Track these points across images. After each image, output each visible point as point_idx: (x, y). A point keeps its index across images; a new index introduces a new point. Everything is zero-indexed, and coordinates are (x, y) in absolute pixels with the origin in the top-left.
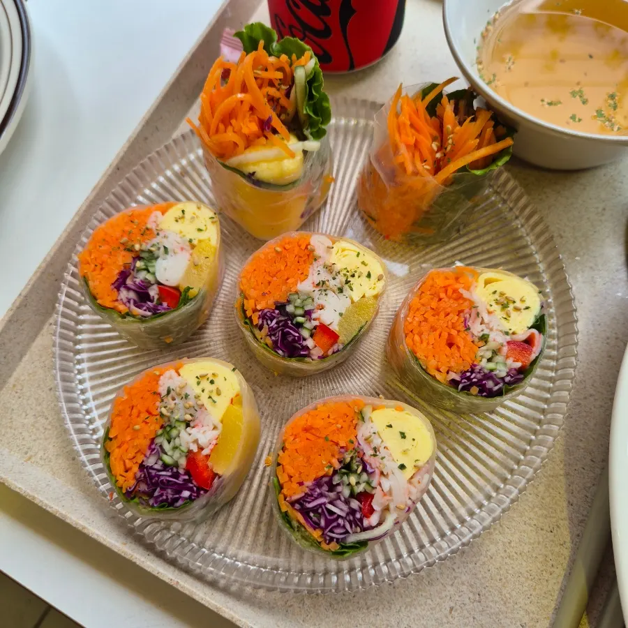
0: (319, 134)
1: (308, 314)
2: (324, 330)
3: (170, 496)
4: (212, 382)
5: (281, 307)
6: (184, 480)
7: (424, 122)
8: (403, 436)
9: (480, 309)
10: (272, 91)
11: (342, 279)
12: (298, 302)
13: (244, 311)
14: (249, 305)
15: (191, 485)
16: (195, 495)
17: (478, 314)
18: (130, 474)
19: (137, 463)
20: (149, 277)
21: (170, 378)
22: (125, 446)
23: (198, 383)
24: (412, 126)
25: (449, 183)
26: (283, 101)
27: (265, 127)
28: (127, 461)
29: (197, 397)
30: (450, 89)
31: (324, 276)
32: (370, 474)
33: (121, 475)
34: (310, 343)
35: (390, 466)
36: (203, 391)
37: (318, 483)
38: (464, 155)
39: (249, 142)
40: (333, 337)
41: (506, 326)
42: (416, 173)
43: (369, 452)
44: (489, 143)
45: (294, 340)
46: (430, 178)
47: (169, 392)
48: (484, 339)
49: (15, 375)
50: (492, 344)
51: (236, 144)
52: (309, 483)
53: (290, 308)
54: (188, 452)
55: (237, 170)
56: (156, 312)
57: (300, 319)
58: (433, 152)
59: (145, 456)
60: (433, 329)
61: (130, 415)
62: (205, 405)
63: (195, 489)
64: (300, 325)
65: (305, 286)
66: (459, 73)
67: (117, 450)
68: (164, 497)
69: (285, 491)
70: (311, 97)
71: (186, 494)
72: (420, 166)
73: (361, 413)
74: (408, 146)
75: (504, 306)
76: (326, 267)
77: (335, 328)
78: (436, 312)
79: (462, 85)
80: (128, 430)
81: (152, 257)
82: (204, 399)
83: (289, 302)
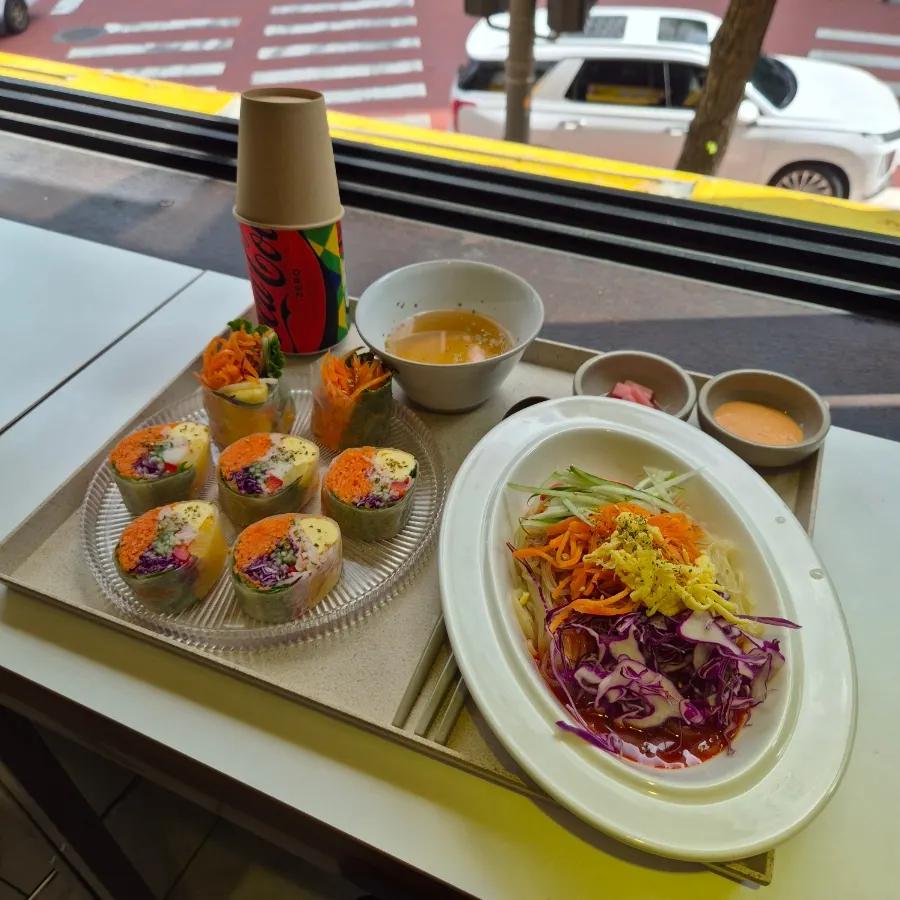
0: (277, 375)
1: (264, 472)
2: (273, 479)
4: (195, 511)
5: (246, 470)
6: (170, 560)
7: (344, 370)
8: (319, 531)
9: (375, 467)
10: (248, 352)
11: (289, 455)
12: (258, 466)
13: (221, 473)
14: (224, 469)
17: (374, 470)
18: (132, 562)
20: (159, 459)
21: (167, 512)
23: (186, 512)
24: (336, 372)
25: (357, 398)
26: (256, 358)
27: (244, 373)
28: (131, 555)
29: (184, 519)
30: (359, 352)
31: (277, 453)
32: (296, 551)
33: (126, 563)
34: (263, 486)
35: (309, 545)
36: (188, 516)
37: (261, 558)
38: (365, 383)
39: (233, 380)
40: (280, 483)
41: (392, 475)
42: (338, 396)
43: (295, 539)
44: (380, 375)
45: (253, 485)
46: (346, 397)
47: (164, 518)
48: (377, 481)
49: (44, 544)
50: (381, 483)
51: (224, 380)
52: (255, 558)
53: (252, 470)
54: (174, 546)
55: (222, 396)
56: (160, 476)
57: (258, 475)
58: (348, 384)
60: (345, 478)
64: (257, 478)
65: (265, 459)
66: (364, 344)
69: (238, 563)
70: (272, 353)
72: (341, 392)
73: (293, 520)
74: (333, 382)
75: (392, 466)
76: (279, 449)
77: (281, 478)
78: (347, 469)
79: (367, 350)
81: (162, 448)
82: (189, 520)
83: (252, 466)
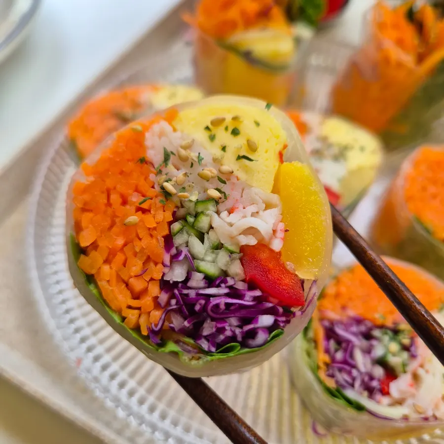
3: (238, 331)
4: (235, 132)
6: (255, 299)
15: (270, 305)
16: (284, 319)
18: (147, 302)
19: (152, 279)
21: (161, 134)
22: (120, 258)
23: (212, 138)
28: (133, 281)
29: (217, 161)
33: (130, 307)
36: (224, 149)
47: (167, 157)
54: (241, 252)
59: (164, 265)
61: (109, 204)
62: (236, 173)
63: (281, 310)
67: (106, 268)
68: (228, 333)
71: (266, 320)
80: (115, 229)
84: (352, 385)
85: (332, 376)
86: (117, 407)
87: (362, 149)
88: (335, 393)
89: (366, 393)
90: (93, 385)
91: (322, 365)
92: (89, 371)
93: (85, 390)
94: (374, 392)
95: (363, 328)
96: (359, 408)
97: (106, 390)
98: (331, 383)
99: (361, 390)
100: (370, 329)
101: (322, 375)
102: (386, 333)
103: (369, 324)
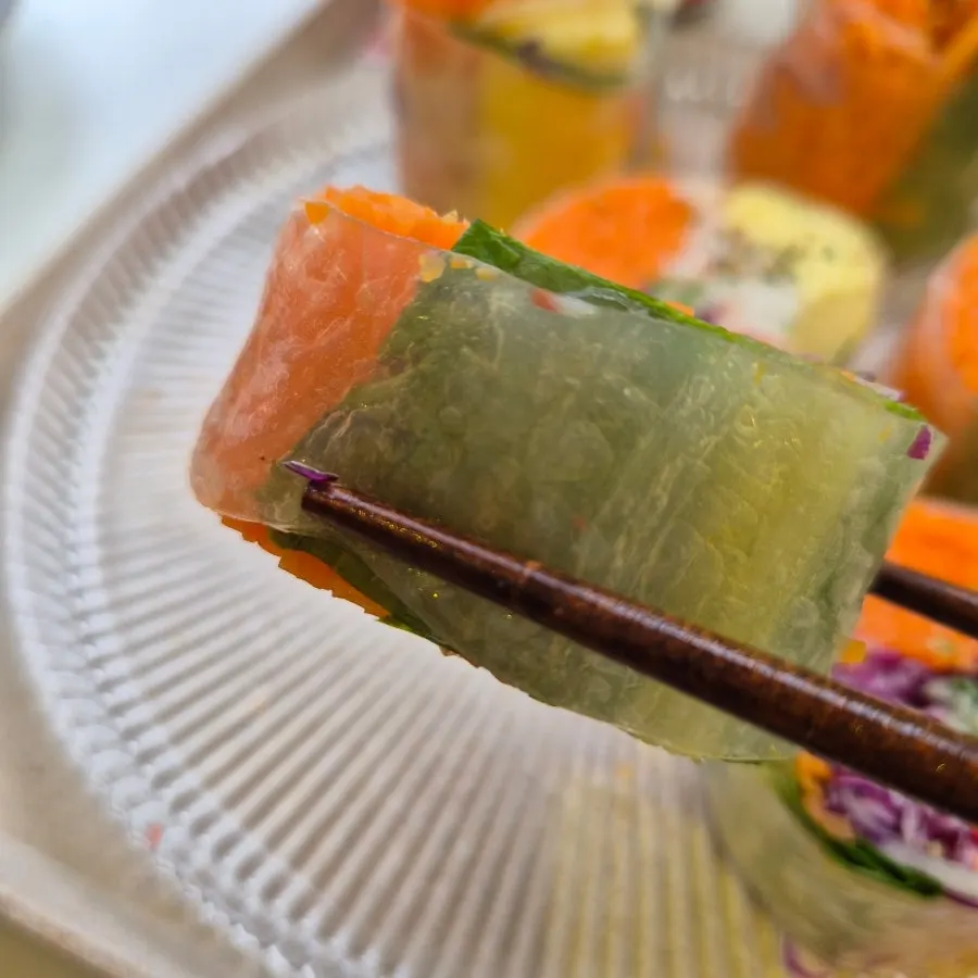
84: (897, 830)
85: (839, 810)
86: (265, 945)
87: (829, 254)
88: (858, 854)
89: (937, 849)
90: (194, 893)
91: (809, 784)
92: (181, 856)
93: (176, 911)
94: (959, 843)
95: (901, 680)
96: (927, 888)
97: (234, 905)
98: (841, 830)
99: (923, 839)
100: (921, 681)
101: (815, 808)
102: (962, 687)
103: (915, 669)
